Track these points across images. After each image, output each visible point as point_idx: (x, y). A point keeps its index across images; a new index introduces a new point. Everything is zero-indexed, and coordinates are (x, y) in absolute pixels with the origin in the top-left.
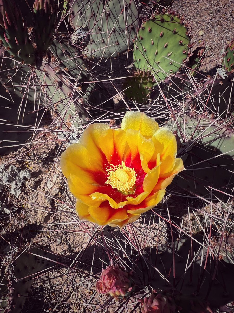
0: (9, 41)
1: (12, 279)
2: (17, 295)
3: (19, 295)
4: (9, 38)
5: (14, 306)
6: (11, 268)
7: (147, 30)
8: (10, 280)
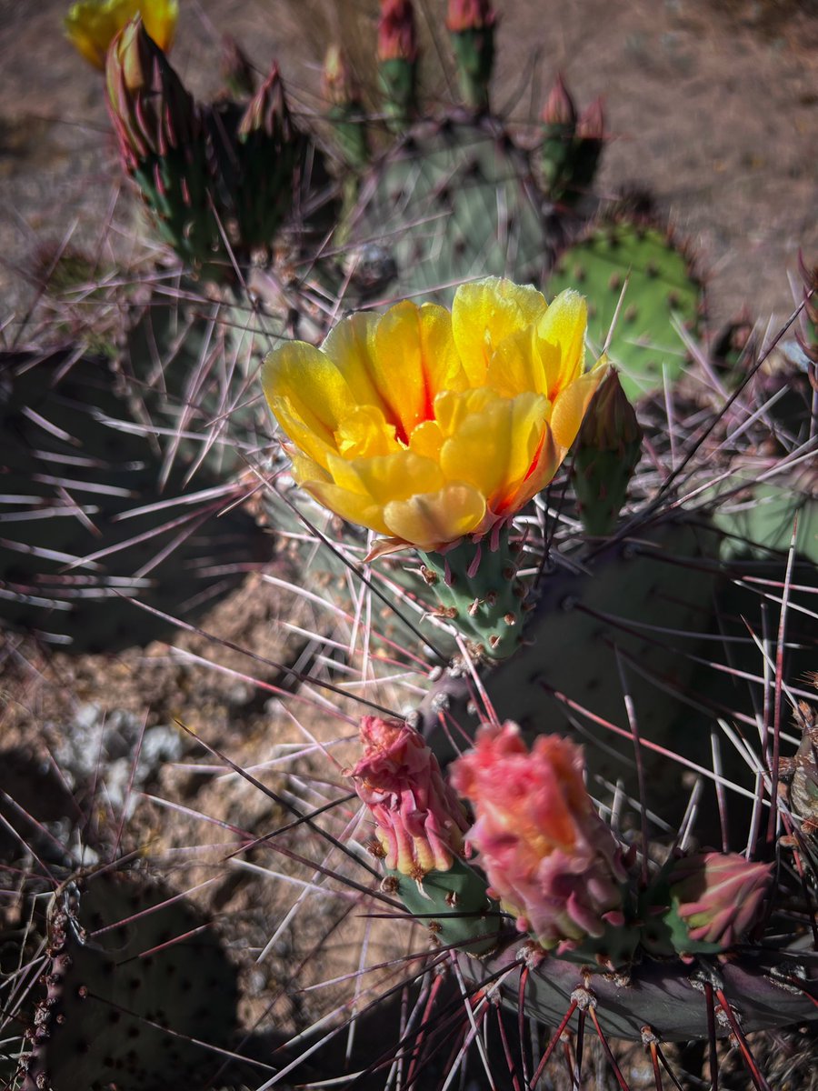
0: (168, 193)
1: (66, 927)
2: (78, 990)
3: (83, 988)
4: (167, 184)
5: (59, 1020)
6: (72, 900)
7: (573, 274)
8: (62, 929)
